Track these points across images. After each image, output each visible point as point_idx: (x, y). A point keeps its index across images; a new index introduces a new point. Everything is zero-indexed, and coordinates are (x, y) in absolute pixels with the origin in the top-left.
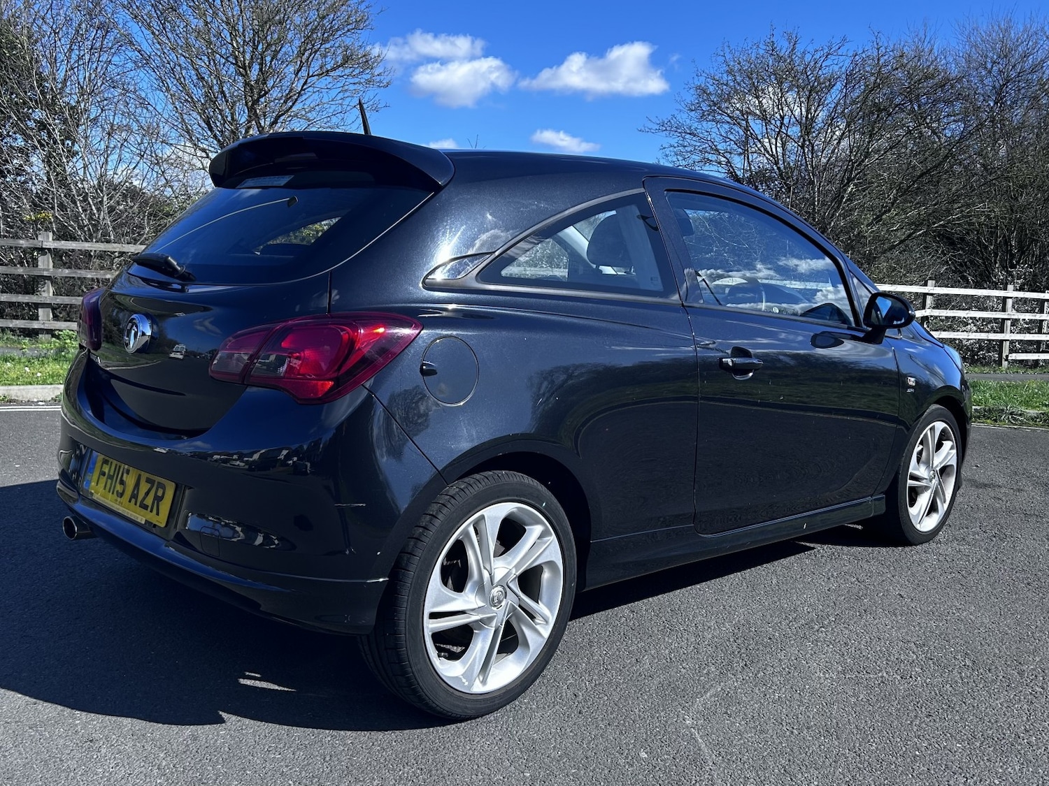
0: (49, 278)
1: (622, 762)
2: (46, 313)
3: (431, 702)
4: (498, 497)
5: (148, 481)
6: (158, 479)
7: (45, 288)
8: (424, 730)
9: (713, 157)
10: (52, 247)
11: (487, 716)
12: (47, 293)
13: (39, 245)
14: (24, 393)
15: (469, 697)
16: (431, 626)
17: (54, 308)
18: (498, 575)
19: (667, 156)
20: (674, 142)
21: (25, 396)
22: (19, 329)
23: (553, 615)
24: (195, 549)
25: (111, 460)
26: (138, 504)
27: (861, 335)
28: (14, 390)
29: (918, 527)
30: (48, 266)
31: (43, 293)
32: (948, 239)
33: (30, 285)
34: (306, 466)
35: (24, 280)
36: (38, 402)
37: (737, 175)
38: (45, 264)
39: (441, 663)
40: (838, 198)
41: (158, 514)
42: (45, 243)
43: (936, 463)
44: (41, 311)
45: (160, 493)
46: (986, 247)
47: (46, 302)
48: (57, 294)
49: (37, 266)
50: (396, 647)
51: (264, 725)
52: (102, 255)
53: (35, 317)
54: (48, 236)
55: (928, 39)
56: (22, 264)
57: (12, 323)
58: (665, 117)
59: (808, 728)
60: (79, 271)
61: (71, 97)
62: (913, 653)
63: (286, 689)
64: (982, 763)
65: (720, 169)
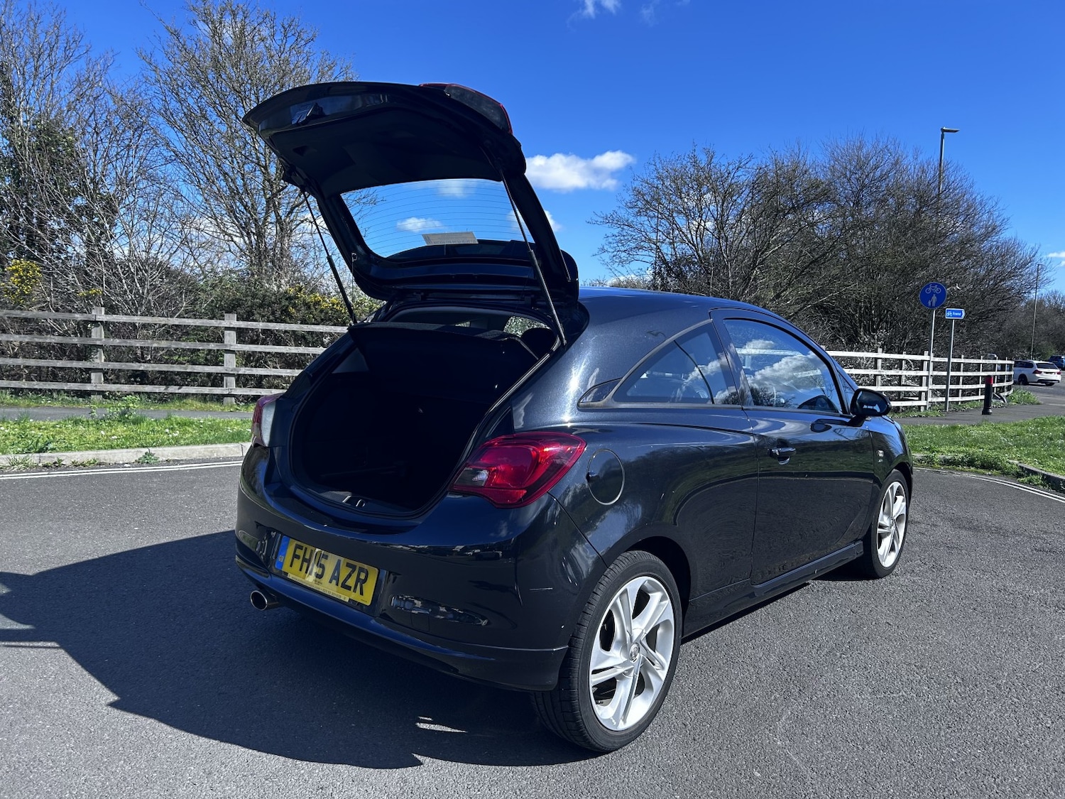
0: (101, 346)
1: (743, 781)
2: (98, 377)
3: (592, 741)
4: (636, 573)
5: (348, 565)
6: (359, 565)
7: (98, 356)
8: (583, 762)
9: (646, 245)
10: (104, 320)
11: (626, 747)
12: (99, 360)
13: (93, 318)
14: (111, 457)
15: (616, 734)
16: (594, 680)
17: (105, 373)
18: (636, 634)
19: (610, 243)
20: (616, 231)
21: (112, 458)
22: (72, 390)
23: (667, 662)
24: (394, 622)
25: (305, 546)
26: (340, 584)
27: (848, 420)
28: (102, 454)
29: (883, 565)
30: (101, 336)
31: (95, 360)
32: (824, 310)
33: (84, 353)
34: (498, 554)
35: (77, 348)
36: (124, 464)
37: (665, 260)
38: (98, 335)
39: (599, 709)
40: (746, 279)
41: (362, 593)
42: (98, 317)
43: (894, 514)
44: (93, 376)
45: (363, 576)
46: (853, 315)
47: (97, 367)
48: (108, 360)
49: (90, 337)
50: (570, 700)
51: (455, 765)
52: (144, 326)
53: (89, 381)
54: (101, 311)
55: (801, 154)
56: (75, 334)
57: (66, 385)
58: (608, 212)
59: (868, 743)
60: (128, 341)
61: (109, 188)
62: (917, 673)
63: (457, 731)
64: (1000, 765)
65: (651, 254)
